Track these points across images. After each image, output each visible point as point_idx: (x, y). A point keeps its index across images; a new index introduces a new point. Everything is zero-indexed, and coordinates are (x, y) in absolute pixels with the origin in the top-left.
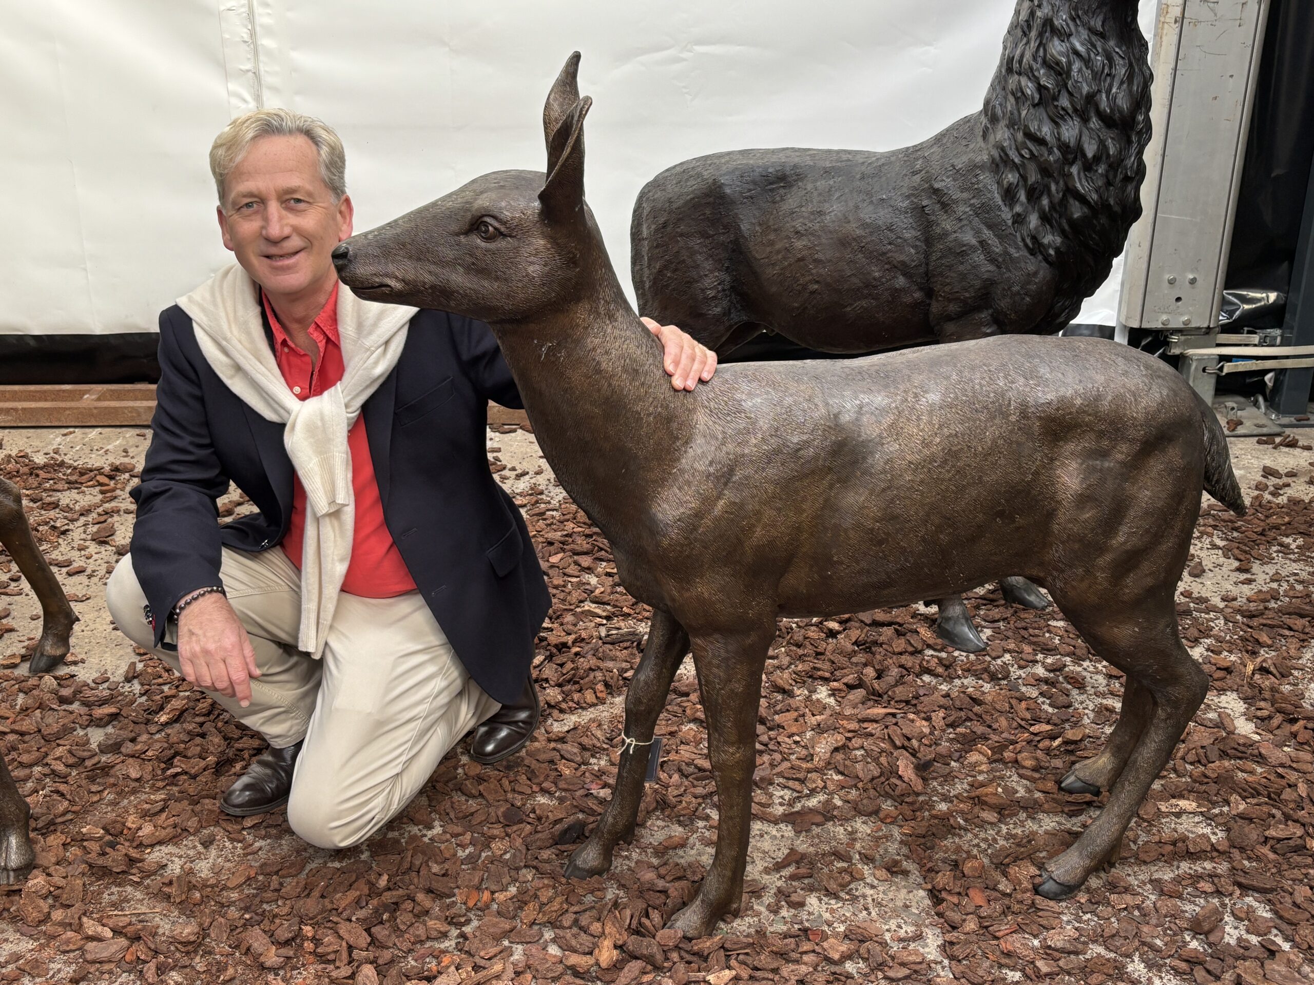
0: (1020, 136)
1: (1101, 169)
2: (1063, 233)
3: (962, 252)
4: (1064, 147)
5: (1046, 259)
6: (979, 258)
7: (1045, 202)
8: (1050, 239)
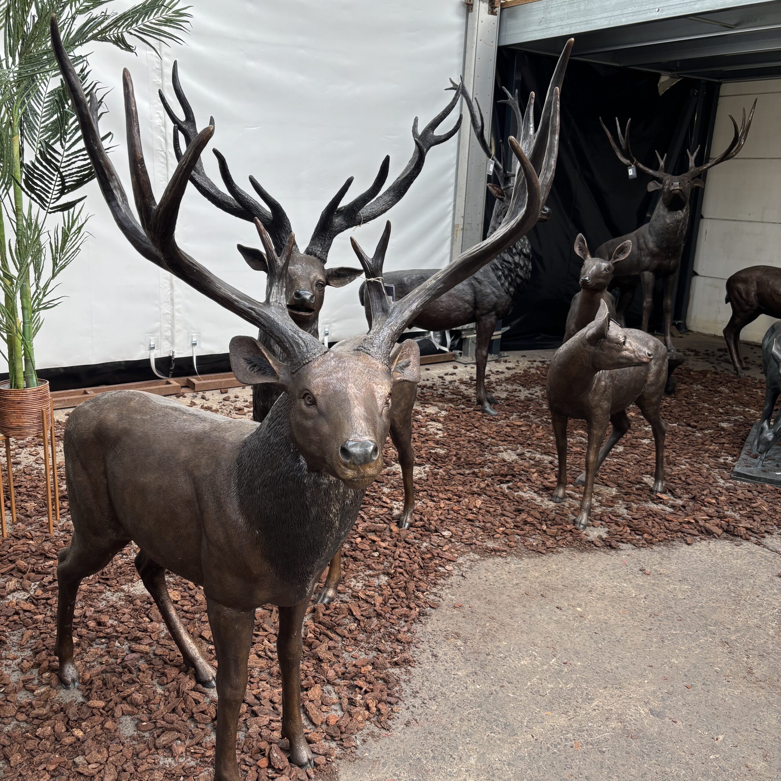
0: (501, 261)
1: (525, 269)
2: (515, 288)
3: (488, 295)
4: (515, 263)
5: (511, 295)
6: (492, 296)
7: (510, 279)
8: (512, 289)
